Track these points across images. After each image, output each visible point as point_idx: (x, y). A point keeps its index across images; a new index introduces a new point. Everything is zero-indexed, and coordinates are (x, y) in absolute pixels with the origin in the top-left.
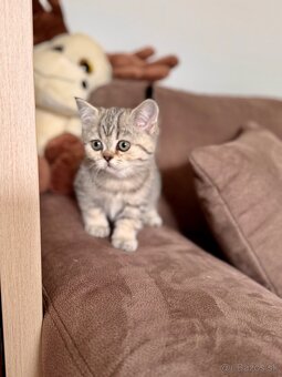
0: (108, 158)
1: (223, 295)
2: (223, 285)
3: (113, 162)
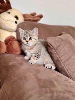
0: (27, 42)
1: (57, 81)
2: (56, 78)
3: (28, 42)
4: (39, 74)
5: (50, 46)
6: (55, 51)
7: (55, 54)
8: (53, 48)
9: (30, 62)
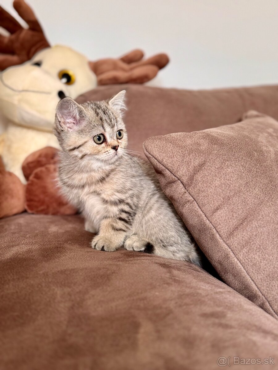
5: (163, 172)
6: (187, 191)
7: (189, 201)
8: (176, 178)
9: (97, 243)
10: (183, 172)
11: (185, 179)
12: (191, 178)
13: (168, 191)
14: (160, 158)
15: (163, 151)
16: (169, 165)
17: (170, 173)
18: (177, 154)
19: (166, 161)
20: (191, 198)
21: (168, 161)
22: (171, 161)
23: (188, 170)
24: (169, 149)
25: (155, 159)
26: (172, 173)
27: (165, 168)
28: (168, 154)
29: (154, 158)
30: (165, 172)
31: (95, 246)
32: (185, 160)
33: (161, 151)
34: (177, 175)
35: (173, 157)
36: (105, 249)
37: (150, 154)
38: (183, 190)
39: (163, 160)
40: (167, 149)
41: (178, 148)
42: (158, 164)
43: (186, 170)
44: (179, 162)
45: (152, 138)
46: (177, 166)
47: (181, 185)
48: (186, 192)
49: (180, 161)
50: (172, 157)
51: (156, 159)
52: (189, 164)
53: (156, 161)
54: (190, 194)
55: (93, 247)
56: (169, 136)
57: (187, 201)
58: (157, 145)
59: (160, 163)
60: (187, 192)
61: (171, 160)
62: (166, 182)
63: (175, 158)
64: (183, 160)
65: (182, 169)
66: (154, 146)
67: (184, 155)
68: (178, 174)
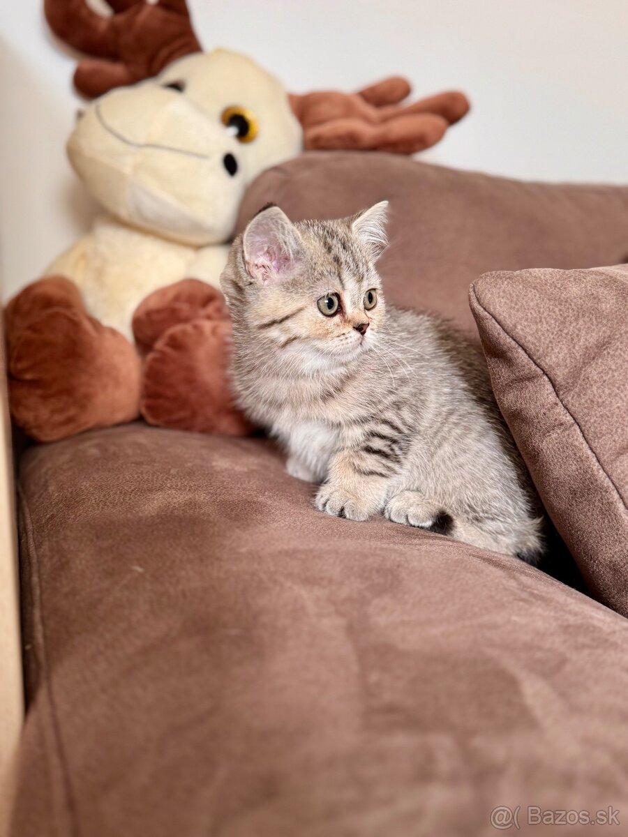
4: (386, 600)
5: (509, 354)
6: (562, 402)
7: (562, 424)
8: (538, 369)
9: (328, 500)
10: (558, 358)
11: (560, 375)
12: (576, 373)
13: (509, 400)
14: (509, 323)
15: (517, 307)
16: (529, 338)
17: (527, 357)
18: (548, 315)
19: (522, 330)
20: (569, 418)
21: (528, 330)
22: (534, 330)
23: (571, 353)
24: (531, 304)
25: (496, 323)
26: (532, 359)
27: (517, 346)
28: (529, 314)
29: (494, 321)
30: (516, 355)
31: (324, 505)
32: (566, 331)
33: (513, 305)
34: (543, 364)
35: (540, 321)
36: (347, 513)
37: (487, 311)
38: (552, 398)
39: (515, 326)
40: (527, 302)
41: (552, 302)
42: (503, 335)
43: (566, 354)
44: (553, 333)
45: (492, 274)
46: (547, 342)
47: (549, 387)
48: (557, 404)
49: (555, 333)
50: (538, 321)
51: (499, 323)
52: (575, 341)
53: (498, 327)
54: (566, 407)
55: (321, 508)
56: (528, 275)
57: (557, 423)
58: (504, 292)
59: (508, 334)
60: (560, 404)
61: (534, 327)
62: (513, 377)
63: (545, 325)
64: (561, 331)
65: (556, 351)
66: (499, 293)
67: (565, 318)
68: (547, 361)
